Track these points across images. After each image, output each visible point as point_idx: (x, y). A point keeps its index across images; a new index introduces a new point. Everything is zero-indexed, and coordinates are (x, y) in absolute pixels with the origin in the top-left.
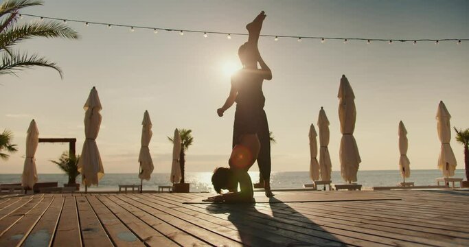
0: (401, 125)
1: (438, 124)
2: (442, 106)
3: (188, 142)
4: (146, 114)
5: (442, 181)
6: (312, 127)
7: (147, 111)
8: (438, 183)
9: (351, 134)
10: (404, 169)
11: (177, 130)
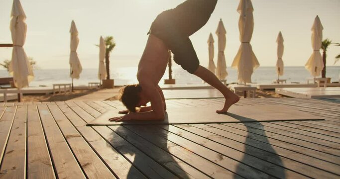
0: (280, 35)
1: (312, 34)
2: (317, 19)
3: (112, 46)
4: (73, 24)
5: (311, 80)
6: (211, 36)
7: (73, 21)
8: (308, 82)
9: (248, 42)
10: (279, 69)
11: (101, 38)
